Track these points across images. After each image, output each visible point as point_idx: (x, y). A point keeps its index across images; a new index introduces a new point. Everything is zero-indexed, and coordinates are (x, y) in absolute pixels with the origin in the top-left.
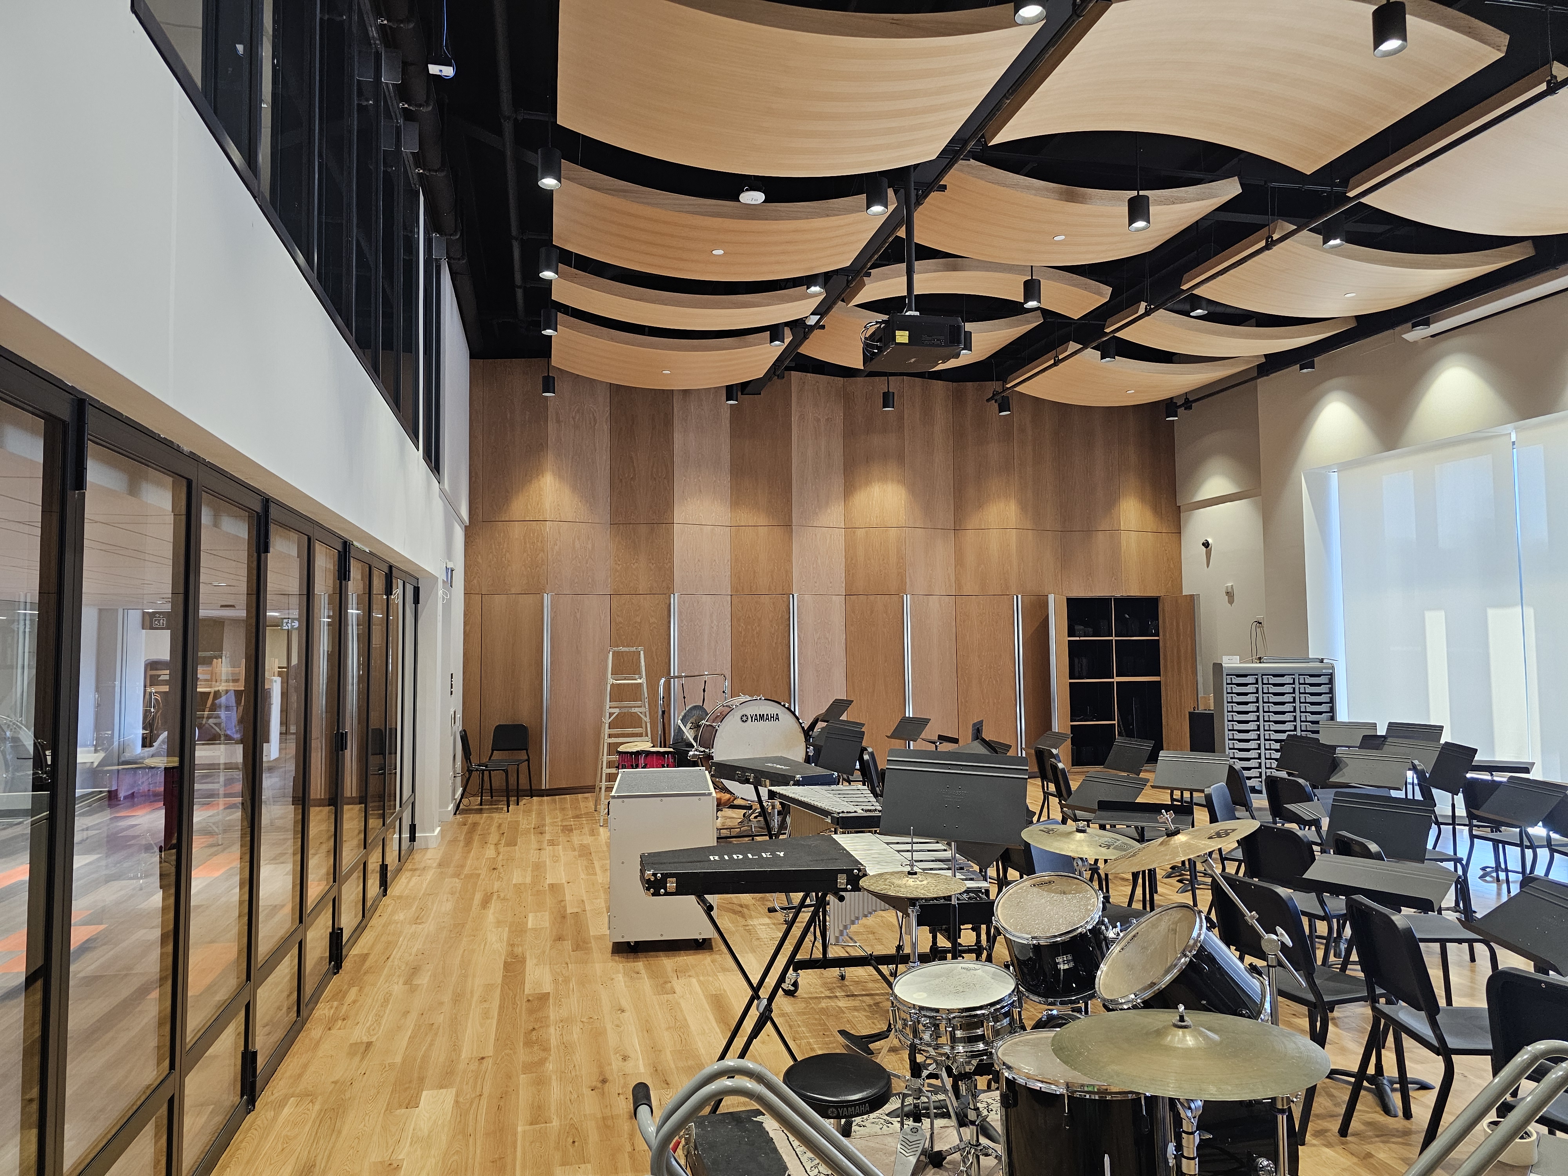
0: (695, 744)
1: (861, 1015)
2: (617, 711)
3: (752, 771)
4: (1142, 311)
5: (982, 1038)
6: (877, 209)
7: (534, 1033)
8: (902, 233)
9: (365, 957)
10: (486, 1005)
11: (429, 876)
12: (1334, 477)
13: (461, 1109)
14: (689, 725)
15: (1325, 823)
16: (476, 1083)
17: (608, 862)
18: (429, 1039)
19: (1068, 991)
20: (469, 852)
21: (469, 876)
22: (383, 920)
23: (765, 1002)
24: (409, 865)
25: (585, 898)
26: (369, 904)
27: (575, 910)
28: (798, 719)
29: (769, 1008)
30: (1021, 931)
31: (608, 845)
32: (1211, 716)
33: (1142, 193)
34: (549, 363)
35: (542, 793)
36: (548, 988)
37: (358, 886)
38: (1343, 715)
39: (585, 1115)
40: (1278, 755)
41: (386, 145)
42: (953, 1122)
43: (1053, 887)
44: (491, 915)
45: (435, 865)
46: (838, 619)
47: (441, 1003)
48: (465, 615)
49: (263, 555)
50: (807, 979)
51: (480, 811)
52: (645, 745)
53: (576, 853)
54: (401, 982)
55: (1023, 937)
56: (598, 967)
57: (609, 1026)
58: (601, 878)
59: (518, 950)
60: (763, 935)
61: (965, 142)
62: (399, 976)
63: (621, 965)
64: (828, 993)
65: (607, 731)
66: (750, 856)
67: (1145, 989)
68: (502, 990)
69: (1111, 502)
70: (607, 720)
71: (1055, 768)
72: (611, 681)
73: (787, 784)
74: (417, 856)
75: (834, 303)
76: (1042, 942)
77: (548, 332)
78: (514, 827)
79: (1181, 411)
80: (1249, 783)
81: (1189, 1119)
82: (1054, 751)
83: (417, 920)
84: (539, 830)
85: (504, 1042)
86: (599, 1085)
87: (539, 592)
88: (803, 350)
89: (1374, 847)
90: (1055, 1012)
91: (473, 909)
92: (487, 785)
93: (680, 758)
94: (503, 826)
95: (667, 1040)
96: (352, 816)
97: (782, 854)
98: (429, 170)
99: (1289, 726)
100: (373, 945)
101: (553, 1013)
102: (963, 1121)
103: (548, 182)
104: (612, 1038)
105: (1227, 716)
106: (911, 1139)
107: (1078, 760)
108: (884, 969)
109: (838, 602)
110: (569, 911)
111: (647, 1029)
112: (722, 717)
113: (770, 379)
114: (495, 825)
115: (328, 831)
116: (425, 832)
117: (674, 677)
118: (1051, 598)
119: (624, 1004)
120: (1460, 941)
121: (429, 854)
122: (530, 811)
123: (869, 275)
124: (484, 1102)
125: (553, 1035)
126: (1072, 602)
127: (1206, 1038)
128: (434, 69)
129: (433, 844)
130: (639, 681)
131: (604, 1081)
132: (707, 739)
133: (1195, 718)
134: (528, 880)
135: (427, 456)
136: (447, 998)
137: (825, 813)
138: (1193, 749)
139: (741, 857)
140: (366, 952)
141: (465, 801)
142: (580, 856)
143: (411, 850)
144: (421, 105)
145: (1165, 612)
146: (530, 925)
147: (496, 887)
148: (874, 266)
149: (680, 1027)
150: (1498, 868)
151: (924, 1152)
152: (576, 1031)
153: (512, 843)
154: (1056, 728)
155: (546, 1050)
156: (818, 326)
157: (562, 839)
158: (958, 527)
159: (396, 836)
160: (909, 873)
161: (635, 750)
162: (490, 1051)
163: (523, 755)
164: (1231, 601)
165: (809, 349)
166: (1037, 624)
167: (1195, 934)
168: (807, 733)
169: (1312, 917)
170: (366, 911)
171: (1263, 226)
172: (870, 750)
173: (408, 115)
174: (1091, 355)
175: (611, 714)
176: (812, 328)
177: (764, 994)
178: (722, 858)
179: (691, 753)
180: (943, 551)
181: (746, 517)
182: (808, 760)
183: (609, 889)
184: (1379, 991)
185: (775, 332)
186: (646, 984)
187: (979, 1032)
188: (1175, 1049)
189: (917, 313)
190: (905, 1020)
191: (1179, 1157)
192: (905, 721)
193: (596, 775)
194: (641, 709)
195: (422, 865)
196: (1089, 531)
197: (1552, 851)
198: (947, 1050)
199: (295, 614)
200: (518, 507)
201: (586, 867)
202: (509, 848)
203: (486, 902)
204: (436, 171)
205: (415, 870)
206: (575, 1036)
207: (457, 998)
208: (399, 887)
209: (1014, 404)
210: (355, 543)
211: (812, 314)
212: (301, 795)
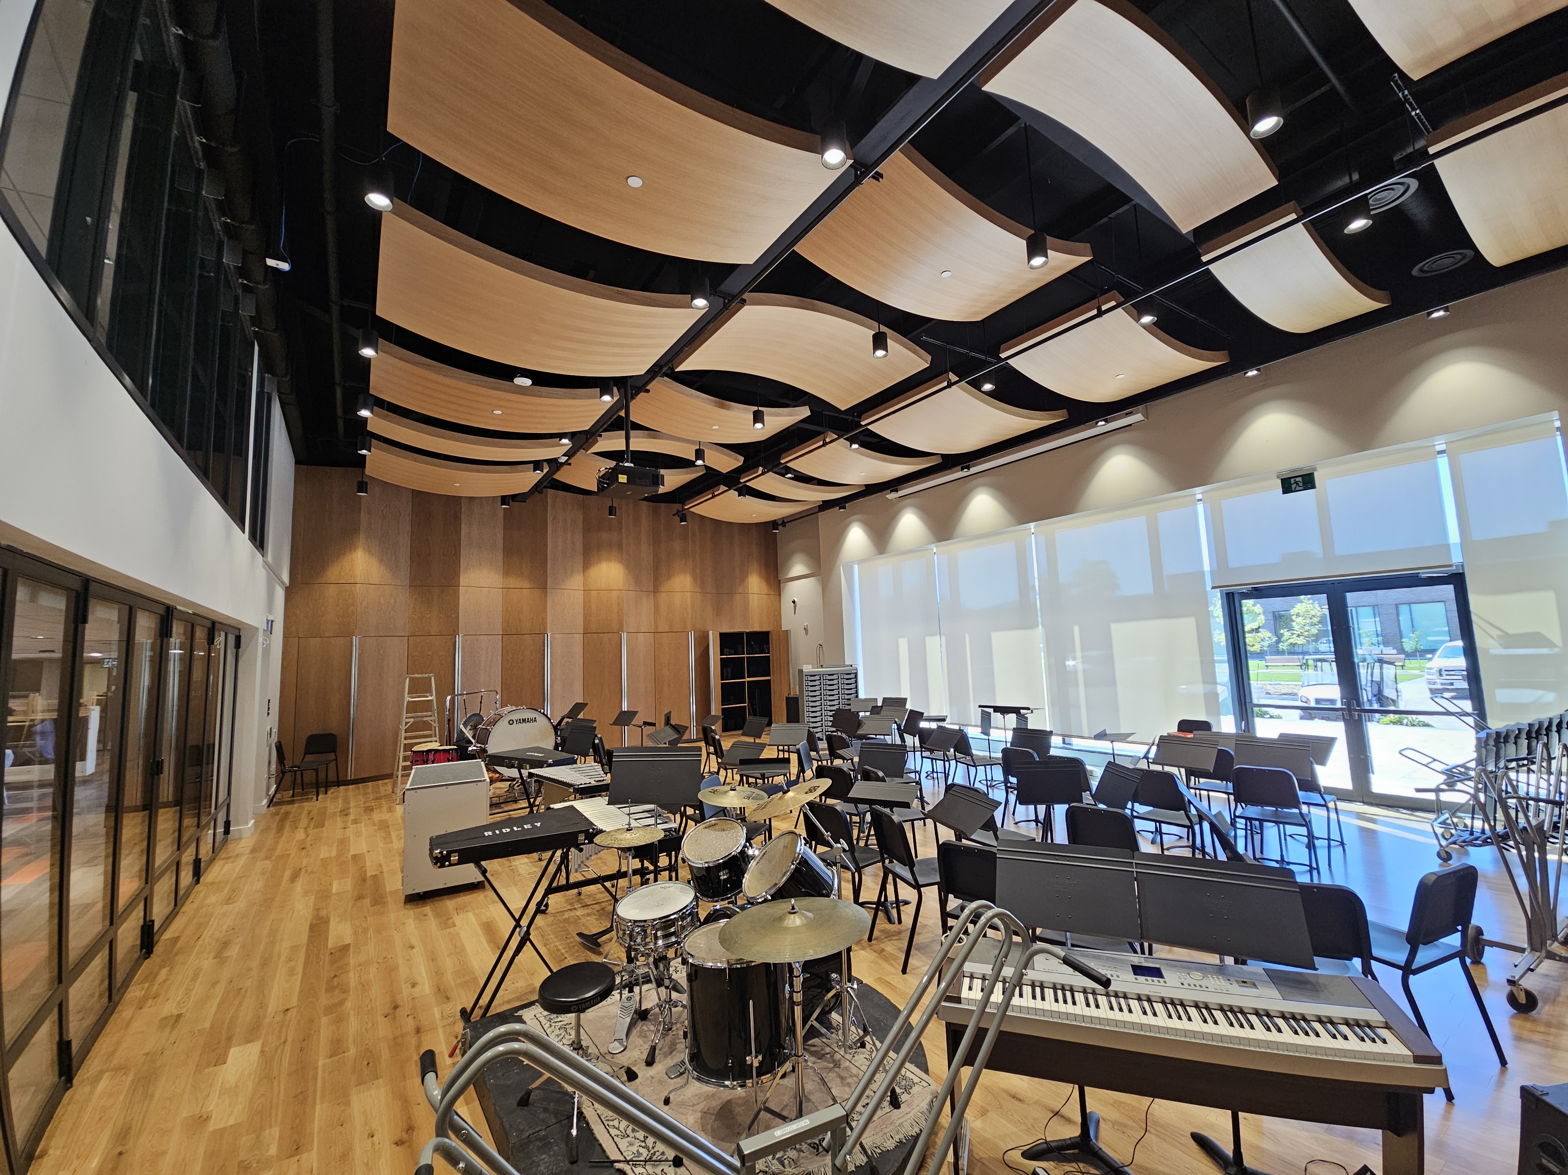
0: (473, 741)
1: (592, 919)
2: (412, 720)
3: (516, 759)
4: (760, 472)
5: (673, 934)
6: (607, 398)
7: (335, 979)
8: (622, 413)
9: (176, 940)
10: (292, 964)
11: (241, 861)
12: (856, 567)
13: (266, 1058)
14: (469, 727)
15: (856, 759)
16: (280, 1032)
17: (403, 831)
18: (237, 1002)
19: (726, 891)
20: (281, 837)
21: (280, 857)
22: (195, 905)
23: (525, 929)
24: (223, 855)
25: (382, 862)
26: (181, 892)
27: (374, 873)
28: (550, 720)
29: (528, 933)
30: (698, 859)
31: (403, 819)
32: (797, 698)
33: (760, 408)
34: (363, 472)
35: (347, 783)
36: (348, 940)
37: (170, 879)
38: (862, 695)
39: (378, 1039)
40: (832, 719)
41: (225, 306)
42: (654, 985)
43: (717, 827)
44: (299, 887)
45: (248, 851)
46: (578, 649)
47: (250, 969)
48: (283, 653)
49: (80, 625)
50: (554, 900)
51: (292, 802)
52: (435, 746)
53: (376, 827)
54: (212, 955)
55: (699, 863)
56: (392, 916)
57: (401, 962)
58: (397, 845)
59: (323, 913)
60: (523, 872)
61: (661, 367)
62: (209, 952)
63: (412, 912)
64: (569, 907)
65: (403, 735)
66: (515, 829)
67: (771, 888)
68: (307, 949)
69: (744, 578)
70: (403, 727)
71: (714, 738)
72: (407, 699)
73: (542, 767)
74: (231, 847)
75: (578, 450)
76: (711, 865)
77: (364, 452)
78: (323, 813)
79: (780, 527)
80: (817, 735)
81: (797, 969)
82: (713, 727)
83: (229, 900)
84: (344, 813)
85: (308, 992)
86: (391, 1011)
87: (350, 635)
88: (556, 477)
89: (881, 774)
90: (718, 907)
91: (283, 884)
92: (299, 781)
93: (462, 754)
94: (312, 813)
95: (448, 964)
96: (166, 821)
97: (539, 824)
98: (265, 330)
99: (836, 702)
100: (185, 928)
101: (353, 960)
102: (659, 984)
103: (368, 352)
104: (403, 971)
105: (806, 698)
106: (626, 1005)
107: (725, 729)
108: (608, 884)
109: (579, 638)
110: (369, 874)
111: (433, 958)
112: (494, 722)
113: (533, 493)
114: (305, 812)
115: (142, 833)
116: (238, 825)
117: (458, 695)
118: (711, 633)
119: (414, 941)
120: (920, 819)
121: (243, 843)
122: (337, 798)
123: (601, 436)
124: (288, 1047)
125: (352, 978)
126: (722, 635)
127: (806, 917)
128: (271, 262)
129: (246, 834)
130: (430, 698)
131: (396, 1007)
132: (483, 737)
133: (788, 699)
134: (334, 854)
135: (253, 537)
136: (255, 963)
137: (569, 785)
138: (788, 722)
139: (508, 830)
140: (177, 935)
141: (278, 796)
142: (379, 829)
143: (225, 842)
144: (258, 283)
145: (773, 638)
146: (334, 891)
147: (305, 862)
148: (604, 431)
149: (459, 951)
150: (933, 772)
151: (635, 1012)
152: (373, 970)
153: (320, 825)
154: (713, 713)
155: (346, 991)
156: (567, 463)
157: (365, 817)
158: (656, 590)
159: (211, 832)
160: (628, 830)
161: (425, 749)
162: (294, 1002)
163: (332, 756)
164: (807, 634)
165: (560, 476)
166: (702, 649)
167: (798, 850)
168: (555, 728)
169: (851, 815)
170: (178, 900)
171: (823, 433)
172: (599, 736)
173: (246, 289)
174: (733, 493)
175: (406, 723)
176: (562, 464)
177: (524, 922)
178: (494, 833)
179: (470, 749)
180: (647, 604)
181: (514, 582)
182: (556, 748)
183: (403, 853)
184: (886, 856)
185: (537, 465)
186: (432, 923)
187: (672, 930)
188: (789, 928)
189: (632, 465)
190: (624, 930)
191: (792, 992)
192: (623, 713)
193: (394, 765)
194: (432, 718)
195: (235, 854)
196: (731, 594)
197: (957, 762)
198: (652, 946)
199: (115, 655)
200: (333, 573)
201: (385, 838)
202: (317, 830)
203: (294, 877)
204: (271, 331)
205: (229, 858)
206: (372, 975)
207: (265, 962)
208: (212, 875)
209: (688, 517)
210: (178, 607)
211: (564, 455)
212: (114, 804)
